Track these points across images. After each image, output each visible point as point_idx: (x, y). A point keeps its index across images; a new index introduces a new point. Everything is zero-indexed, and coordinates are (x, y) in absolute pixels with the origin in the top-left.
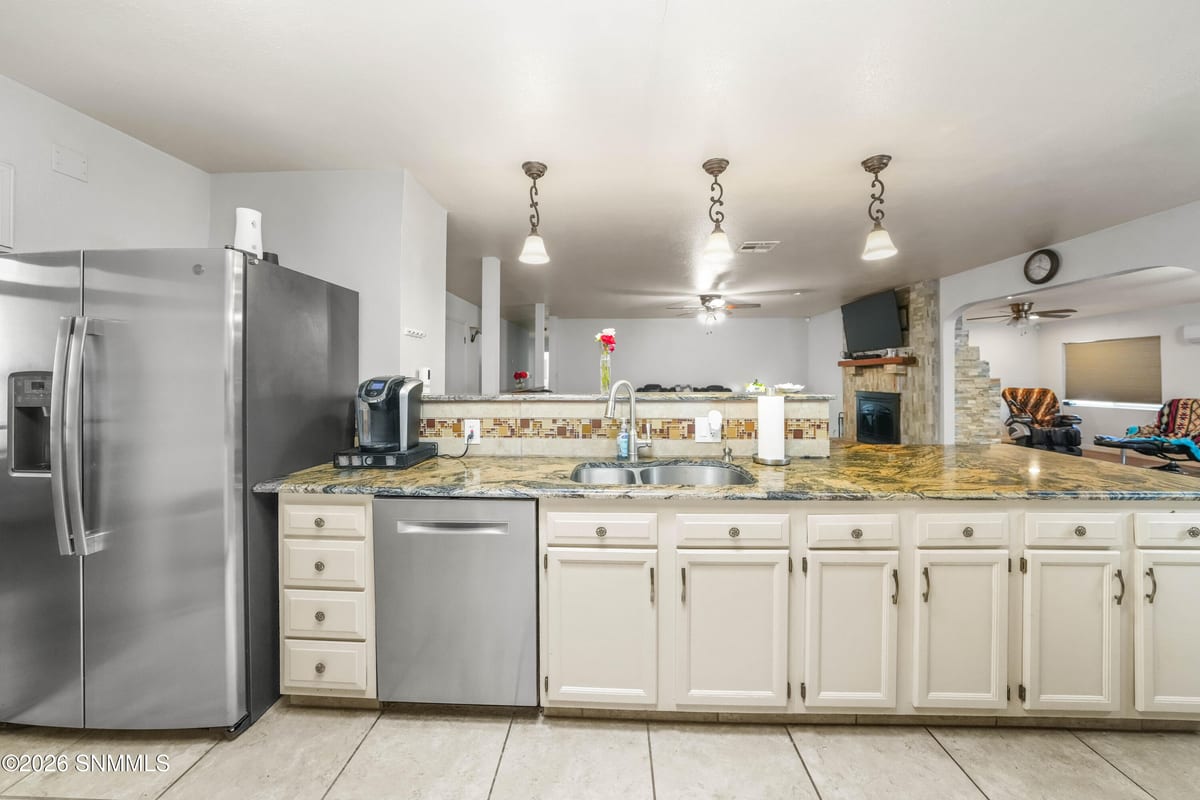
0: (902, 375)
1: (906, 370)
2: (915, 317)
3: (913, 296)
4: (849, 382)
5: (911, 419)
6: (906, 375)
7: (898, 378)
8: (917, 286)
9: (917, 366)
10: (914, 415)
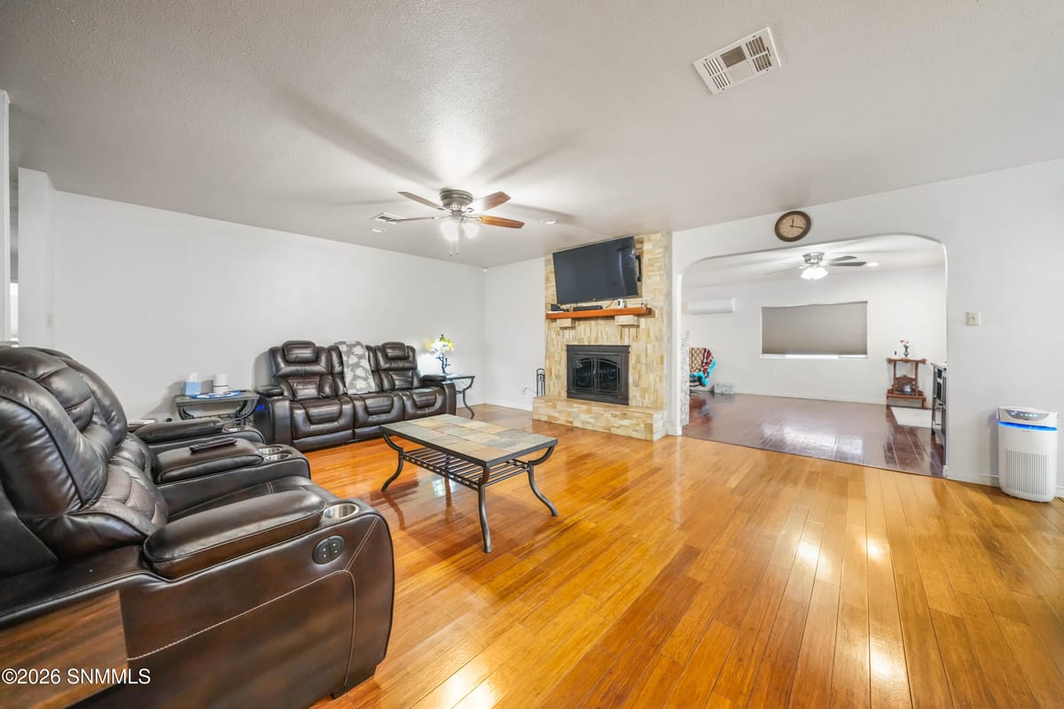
0: (632, 326)
1: (638, 321)
2: (650, 268)
3: (647, 247)
4: (553, 335)
5: (643, 371)
6: (638, 326)
7: (627, 330)
8: (653, 237)
9: (654, 316)
10: (647, 365)
